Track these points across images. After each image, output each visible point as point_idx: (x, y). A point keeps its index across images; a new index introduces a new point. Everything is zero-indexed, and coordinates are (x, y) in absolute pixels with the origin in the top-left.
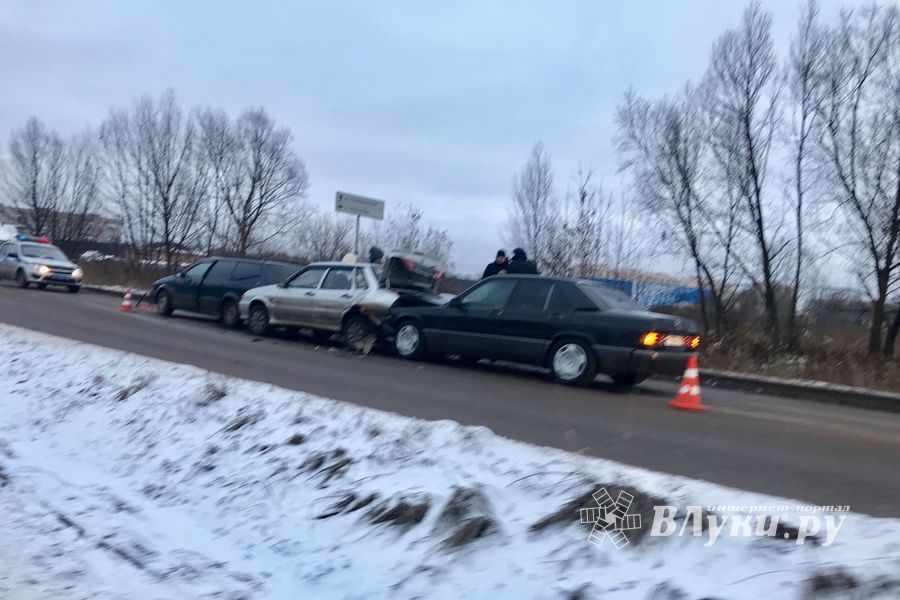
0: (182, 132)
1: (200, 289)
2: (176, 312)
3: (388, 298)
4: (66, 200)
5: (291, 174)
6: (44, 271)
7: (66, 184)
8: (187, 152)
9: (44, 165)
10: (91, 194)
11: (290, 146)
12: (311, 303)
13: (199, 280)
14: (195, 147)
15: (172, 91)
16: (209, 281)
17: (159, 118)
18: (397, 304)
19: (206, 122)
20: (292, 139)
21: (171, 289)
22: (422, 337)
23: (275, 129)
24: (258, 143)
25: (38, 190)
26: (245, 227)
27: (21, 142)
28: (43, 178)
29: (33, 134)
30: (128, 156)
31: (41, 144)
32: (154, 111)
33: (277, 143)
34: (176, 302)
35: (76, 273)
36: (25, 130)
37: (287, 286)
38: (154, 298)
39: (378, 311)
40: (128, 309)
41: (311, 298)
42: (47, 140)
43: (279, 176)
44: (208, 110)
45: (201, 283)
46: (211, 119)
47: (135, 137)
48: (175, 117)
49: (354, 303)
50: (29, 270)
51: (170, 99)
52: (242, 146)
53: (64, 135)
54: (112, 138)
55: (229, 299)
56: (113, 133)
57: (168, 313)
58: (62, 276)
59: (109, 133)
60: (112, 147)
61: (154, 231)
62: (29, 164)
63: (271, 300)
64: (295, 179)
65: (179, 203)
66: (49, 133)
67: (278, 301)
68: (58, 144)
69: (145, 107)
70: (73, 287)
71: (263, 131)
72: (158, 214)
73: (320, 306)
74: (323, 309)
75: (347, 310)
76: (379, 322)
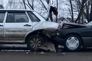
41: (2, 27)
73: (9, 31)
74: (11, 33)
75: (30, 32)
76: (50, 37)
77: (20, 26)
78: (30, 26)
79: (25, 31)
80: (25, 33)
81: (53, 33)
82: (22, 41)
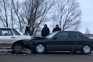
22: (45, 47)
75: (15, 42)
76: (26, 44)
78: (15, 38)
79: (12, 41)
81: (28, 42)
82: (9, 47)
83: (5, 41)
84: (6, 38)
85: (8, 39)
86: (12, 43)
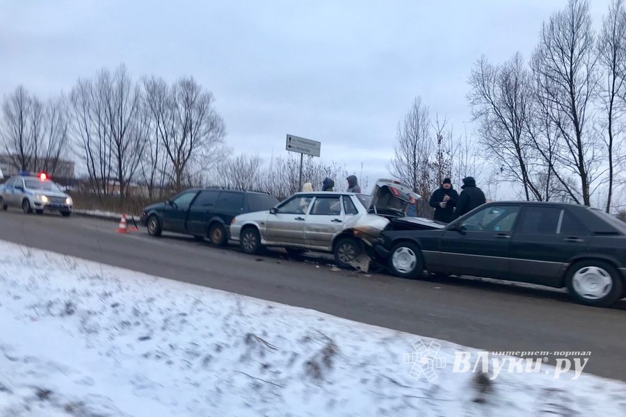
0: (132, 96)
1: (187, 214)
2: (164, 233)
3: (380, 223)
4: (44, 147)
5: (212, 126)
6: (45, 200)
7: (44, 135)
8: (135, 109)
9: (28, 122)
10: (62, 142)
11: (212, 105)
12: (301, 227)
13: (186, 207)
14: (141, 106)
15: (124, 65)
16: (194, 208)
17: (115, 85)
18: (388, 227)
19: (151, 87)
20: (214, 100)
21: (160, 215)
22: (420, 258)
23: (201, 93)
24: (189, 103)
25: (23, 139)
26: (179, 165)
27: (11, 104)
28: (27, 131)
29: (20, 99)
30: (92, 113)
31: (26, 105)
32: (111, 79)
33: (203, 103)
34: (165, 225)
35: (69, 201)
36: (14, 94)
37: (276, 212)
38: (145, 222)
39: (371, 233)
40: (124, 231)
41: (302, 222)
42: (30, 102)
43: (204, 127)
44: (153, 78)
45: (189, 210)
46: (155, 86)
47: (97, 99)
48: (126, 85)
49: (345, 227)
50: (32, 200)
51: (122, 72)
52: (176, 106)
53: (43, 99)
54: (80, 100)
55: (215, 222)
56: (81, 96)
57: (157, 234)
58: (58, 204)
59: (77, 97)
60: (80, 107)
61: (110, 168)
62: (17, 121)
63: (262, 224)
64: (216, 130)
65: (129, 147)
66: (32, 97)
67: (269, 225)
68: (38, 106)
69: (104, 77)
70: (65, 212)
71: (192, 94)
72: (113, 155)
73: (310, 229)
74: (314, 232)
75: (339, 232)
76: (369, 244)
77: (325, 220)
78: (340, 221)
79: (333, 230)
80: (331, 234)
82: (326, 248)
83: (317, 230)
84: (320, 222)
85: (323, 223)
86: (333, 237)
